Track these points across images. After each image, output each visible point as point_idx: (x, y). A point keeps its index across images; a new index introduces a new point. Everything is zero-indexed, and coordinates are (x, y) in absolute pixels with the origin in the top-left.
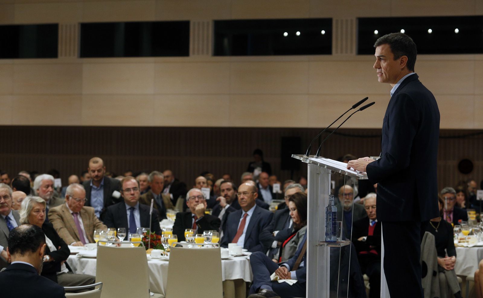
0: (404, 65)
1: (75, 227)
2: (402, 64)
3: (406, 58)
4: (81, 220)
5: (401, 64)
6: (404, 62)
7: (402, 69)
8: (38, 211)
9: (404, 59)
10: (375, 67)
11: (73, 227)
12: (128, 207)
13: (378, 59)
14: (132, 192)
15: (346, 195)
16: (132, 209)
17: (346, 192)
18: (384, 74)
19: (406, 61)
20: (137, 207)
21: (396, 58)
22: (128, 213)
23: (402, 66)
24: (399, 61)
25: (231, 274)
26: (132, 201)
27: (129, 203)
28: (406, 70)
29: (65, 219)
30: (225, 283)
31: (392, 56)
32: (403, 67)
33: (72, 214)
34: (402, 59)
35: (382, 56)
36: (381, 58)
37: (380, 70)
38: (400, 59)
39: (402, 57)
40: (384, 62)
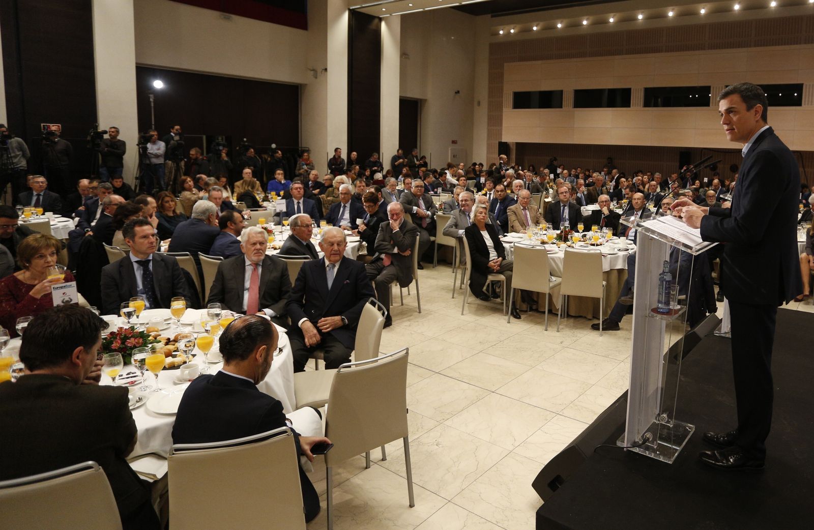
1: (523, 218)
2: (758, 115)
3: (761, 107)
4: (528, 213)
5: (755, 115)
6: (759, 112)
7: (757, 121)
8: (481, 213)
9: (759, 109)
10: (723, 123)
11: (523, 219)
12: (562, 205)
14: (565, 194)
15: (710, 197)
16: (564, 206)
17: (710, 195)
19: (761, 112)
20: (568, 205)
21: (749, 108)
22: (562, 208)
24: (753, 111)
25: (615, 265)
26: (565, 200)
27: (563, 201)
28: (761, 122)
29: (517, 213)
30: (608, 274)
31: (744, 106)
32: (758, 118)
33: (523, 209)
34: (756, 108)
35: (732, 108)
36: (732, 110)
37: (730, 126)
38: (754, 109)
39: (756, 106)
40: (735, 115)
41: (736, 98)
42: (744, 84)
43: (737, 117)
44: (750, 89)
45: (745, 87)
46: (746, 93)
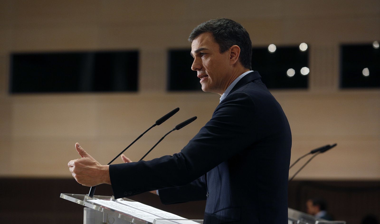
0: (236, 58)
2: (234, 58)
3: (238, 48)
5: (231, 58)
6: (235, 54)
7: (235, 65)
9: (235, 51)
10: (194, 68)
13: (197, 56)
18: (209, 77)
19: (238, 53)
21: (223, 50)
23: (233, 60)
24: (228, 54)
28: (240, 67)
31: (217, 47)
32: (235, 61)
34: (232, 50)
35: (203, 49)
36: (202, 52)
37: (201, 71)
38: (230, 50)
39: (232, 48)
40: (206, 58)
41: (207, 37)
42: (219, 20)
43: (209, 60)
44: (225, 25)
45: (219, 23)
46: (220, 30)
